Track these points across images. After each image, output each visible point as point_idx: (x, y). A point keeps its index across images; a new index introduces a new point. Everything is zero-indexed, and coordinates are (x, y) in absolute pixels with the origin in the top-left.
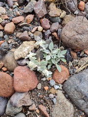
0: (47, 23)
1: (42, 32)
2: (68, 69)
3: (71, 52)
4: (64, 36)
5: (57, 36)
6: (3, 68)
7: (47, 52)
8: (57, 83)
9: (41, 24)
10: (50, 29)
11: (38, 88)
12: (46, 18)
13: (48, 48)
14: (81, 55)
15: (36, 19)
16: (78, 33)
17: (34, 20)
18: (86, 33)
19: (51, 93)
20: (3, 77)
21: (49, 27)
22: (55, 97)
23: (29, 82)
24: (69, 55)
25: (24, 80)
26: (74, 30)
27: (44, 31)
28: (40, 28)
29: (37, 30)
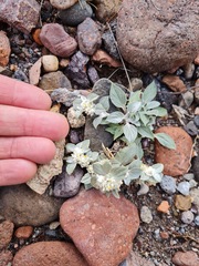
0: (59, 35)
1: (61, 68)
2: (180, 125)
3: (166, 80)
4: (132, 48)
5: (109, 59)
6: (19, 234)
7: (116, 118)
8: (179, 178)
9: (41, 46)
10: (78, 48)
11: (146, 220)
12: (44, 21)
13: (113, 108)
14: (190, 74)
15: (17, 40)
16: (167, 22)
17: (13, 46)
18: (186, 9)
19: (181, 211)
20: (40, 260)
21: (75, 43)
22: (195, 215)
23: (120, 226)
24: (165, 91)
25: (107, 231)
26: (150, 19)
27: (64, 63)
28: (50, 61)
29: (43, 72)
